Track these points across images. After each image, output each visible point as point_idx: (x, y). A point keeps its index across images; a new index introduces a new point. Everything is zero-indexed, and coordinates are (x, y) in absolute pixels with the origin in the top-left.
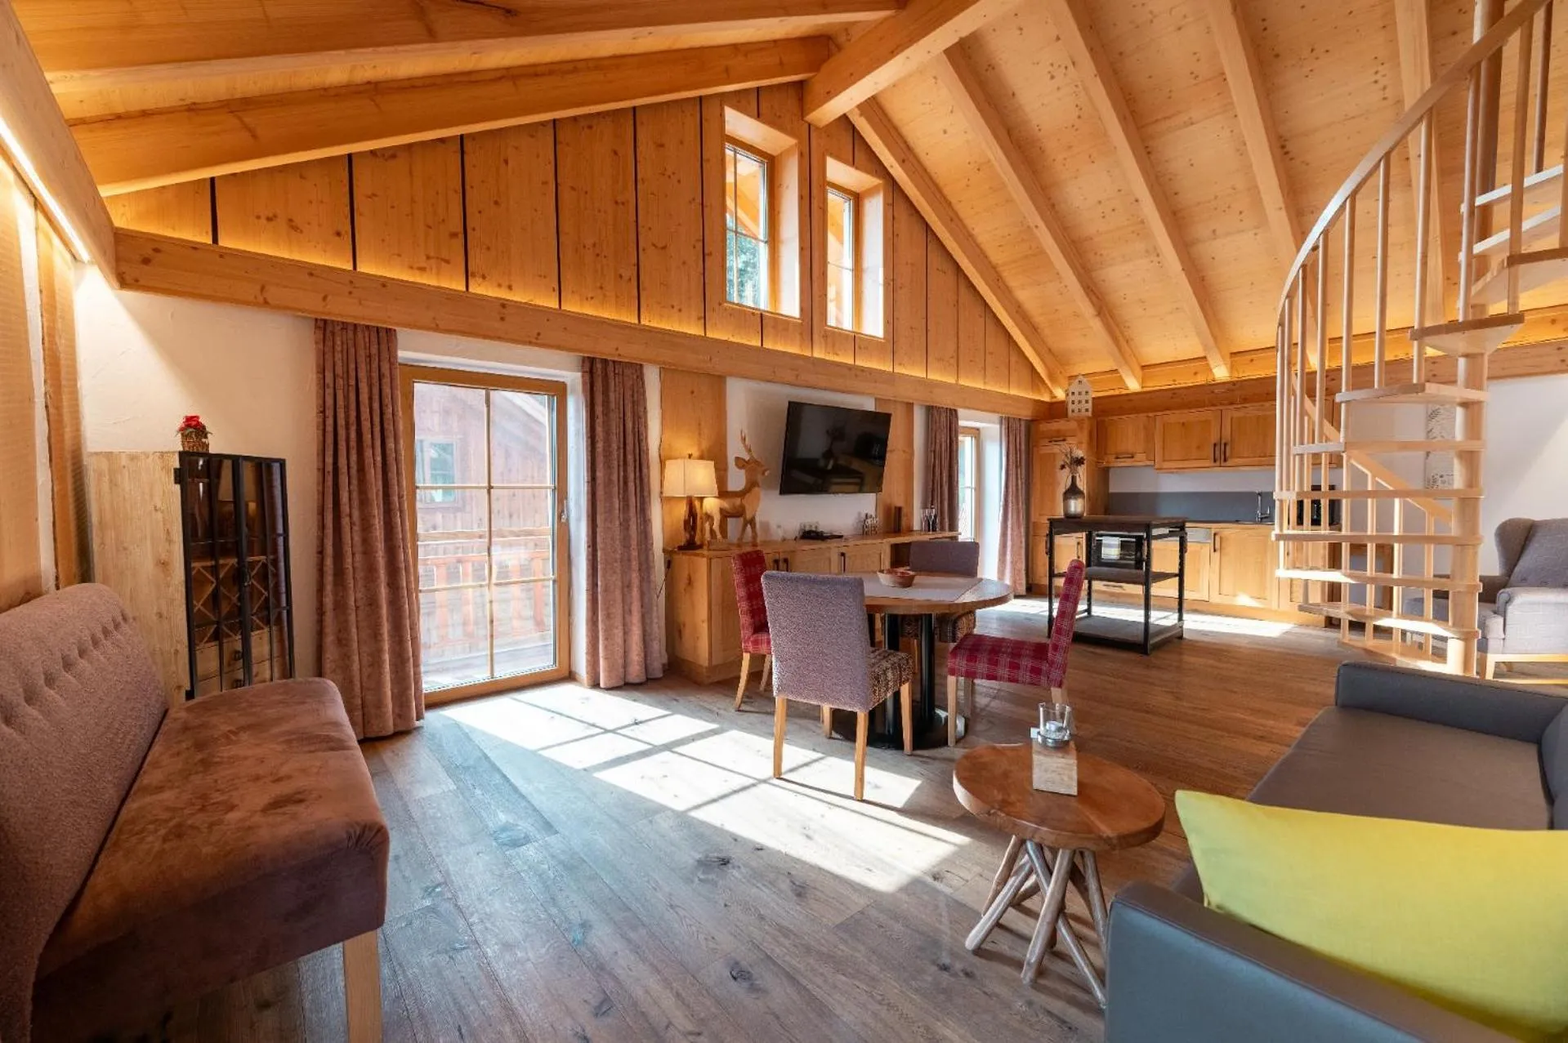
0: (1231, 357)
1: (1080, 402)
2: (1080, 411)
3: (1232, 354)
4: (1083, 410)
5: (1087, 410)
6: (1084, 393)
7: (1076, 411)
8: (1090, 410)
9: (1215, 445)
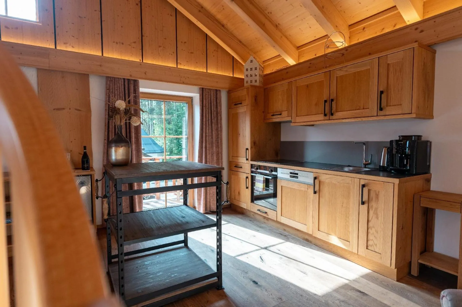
0: (349, 29)
1: (251, 76)
2: (251, 81)
3: (350, 26)
4: (254, 81)
5: (256, 81)
6: (254, 69)
7: (249, 82)
8: (258, 81)
9: (326, 101)
